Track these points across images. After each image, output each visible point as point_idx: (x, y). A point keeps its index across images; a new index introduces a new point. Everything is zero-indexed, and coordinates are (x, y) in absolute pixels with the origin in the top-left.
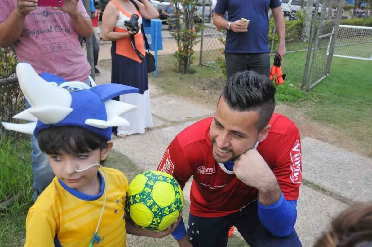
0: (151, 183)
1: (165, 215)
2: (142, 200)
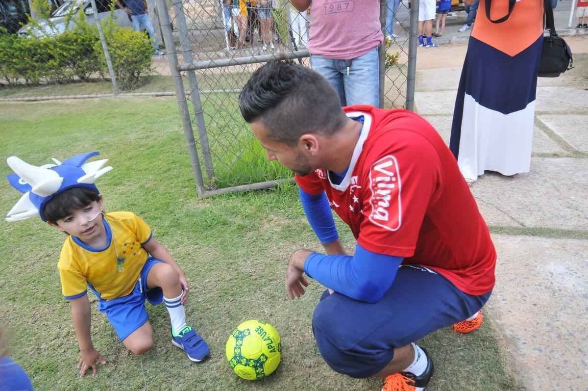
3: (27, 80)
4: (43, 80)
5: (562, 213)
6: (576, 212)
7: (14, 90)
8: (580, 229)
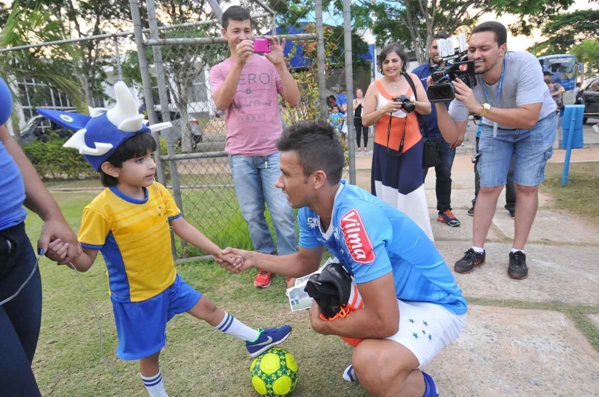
0: (259, 373)
1: (285, 366)
2: (272, 382)
3: (69, 176)
4: (82, 175)
5: (477, 285)
6: (489, 285)
7: (56, 183)
8: (488, 297)
